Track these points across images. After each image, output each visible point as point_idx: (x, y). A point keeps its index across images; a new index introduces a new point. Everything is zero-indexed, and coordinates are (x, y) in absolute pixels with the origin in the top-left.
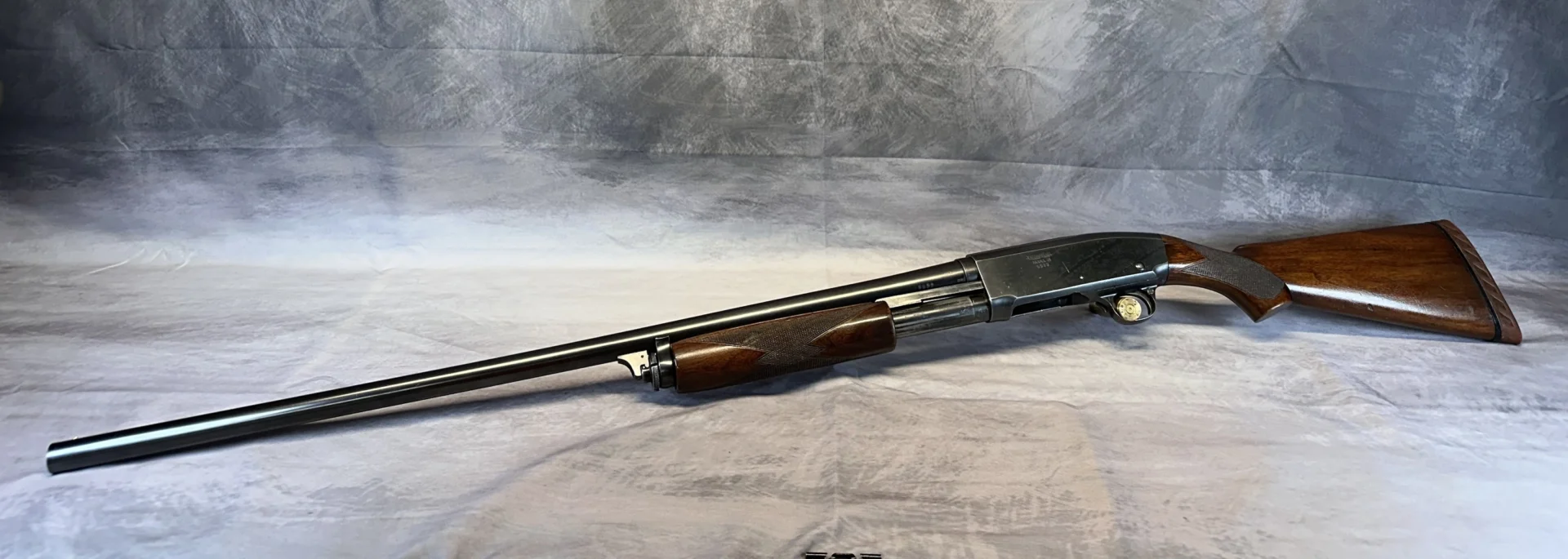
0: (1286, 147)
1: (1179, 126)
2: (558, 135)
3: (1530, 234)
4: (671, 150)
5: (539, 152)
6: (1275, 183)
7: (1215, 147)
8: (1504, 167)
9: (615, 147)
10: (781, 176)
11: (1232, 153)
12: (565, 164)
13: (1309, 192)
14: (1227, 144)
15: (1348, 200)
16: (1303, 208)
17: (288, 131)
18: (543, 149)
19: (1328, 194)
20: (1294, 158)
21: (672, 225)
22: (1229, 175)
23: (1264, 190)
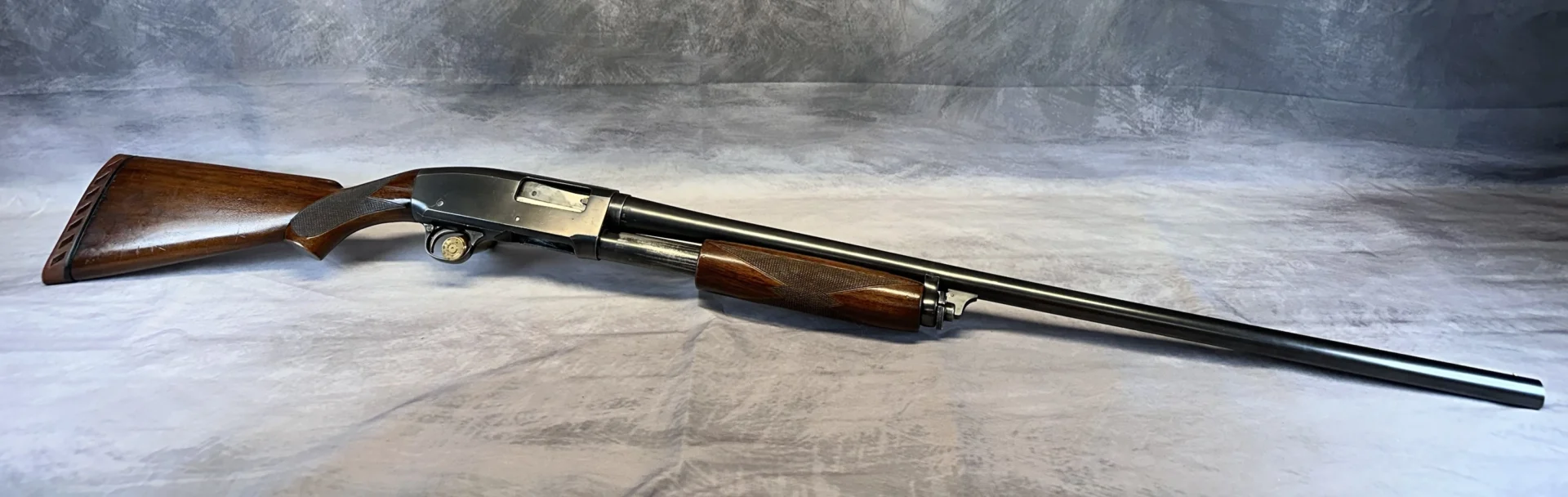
0: (1158, 62)
1: (1052, 43)
2: (424, 70)
3: (1395, 143)
4: (543, 82)
5: (405, 88)
6: (1147, 97)
7: (1087, 63)
8: (1369, 79)
9: (485, 81)
10: (657, 105)
11: (1104, 69)
12: (433, 100)
13: (1182, 106)
14: (1099, 60)
15: (1220, 113)
16: (1176, 122)
17: (142, 71)
18: (409, 85)
19: (1201, 107)
20: (1167, 73)
21: (548, 157)
22: (1102, 90)
23: (1137, 105)
